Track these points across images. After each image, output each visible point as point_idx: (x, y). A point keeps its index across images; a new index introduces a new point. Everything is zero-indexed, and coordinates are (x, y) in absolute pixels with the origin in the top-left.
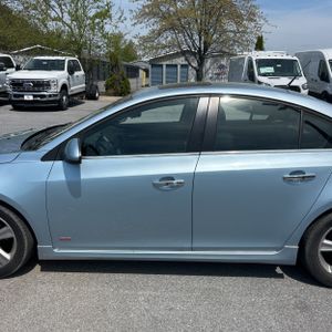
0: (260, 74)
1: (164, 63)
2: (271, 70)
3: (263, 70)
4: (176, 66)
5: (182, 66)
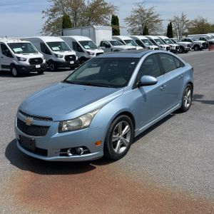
0: (15, 53)
3: (16, 50)
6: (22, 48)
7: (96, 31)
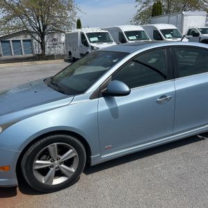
0: (91, 42)
1: (11, 39)
2: (96, 39)
3: (92, 39)
4: (19, 41)
5: (24, 41)
6: (98, 38)
7: (185, 17)
